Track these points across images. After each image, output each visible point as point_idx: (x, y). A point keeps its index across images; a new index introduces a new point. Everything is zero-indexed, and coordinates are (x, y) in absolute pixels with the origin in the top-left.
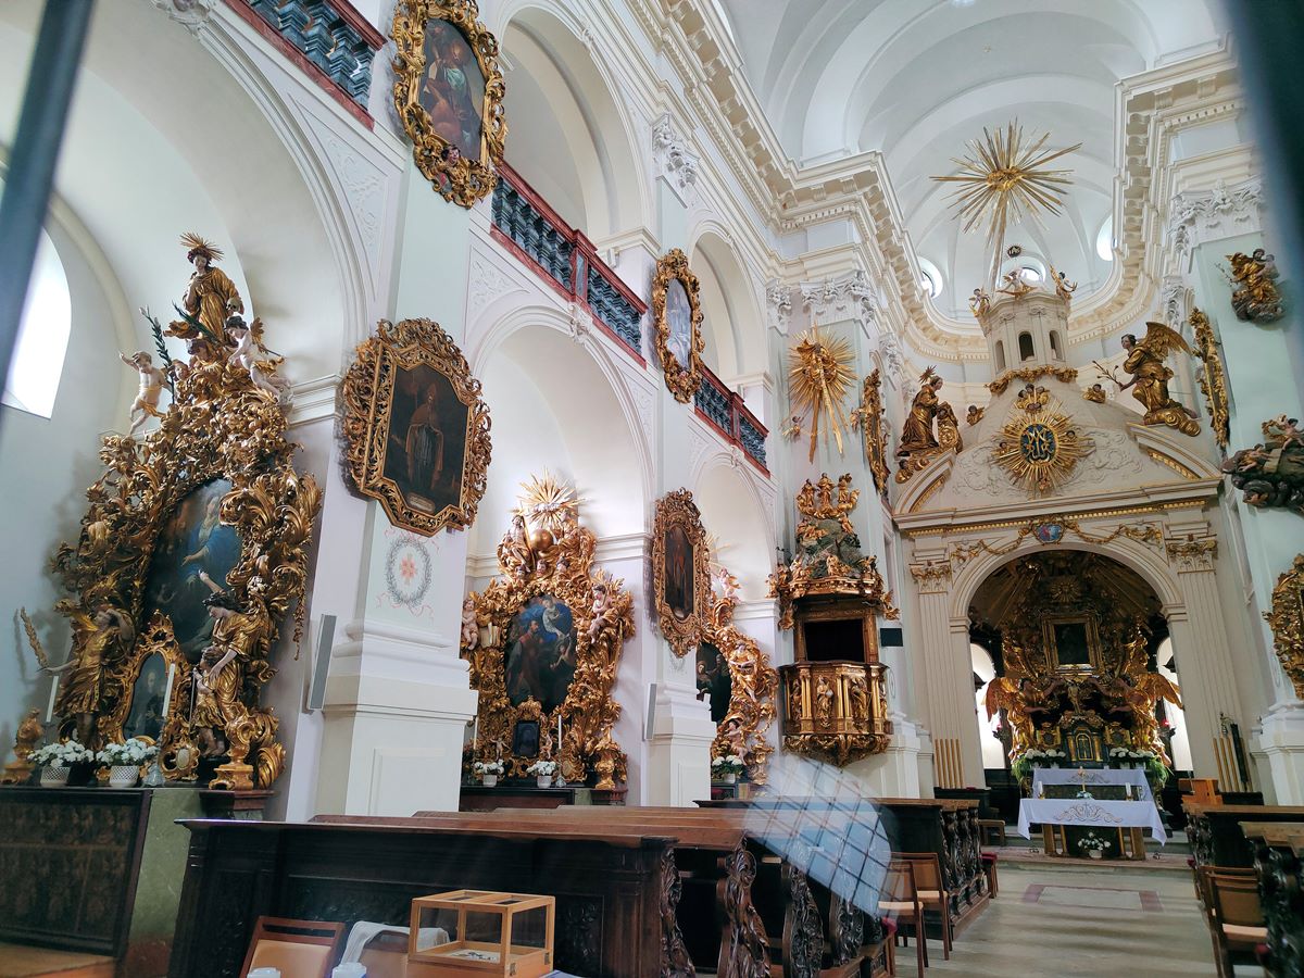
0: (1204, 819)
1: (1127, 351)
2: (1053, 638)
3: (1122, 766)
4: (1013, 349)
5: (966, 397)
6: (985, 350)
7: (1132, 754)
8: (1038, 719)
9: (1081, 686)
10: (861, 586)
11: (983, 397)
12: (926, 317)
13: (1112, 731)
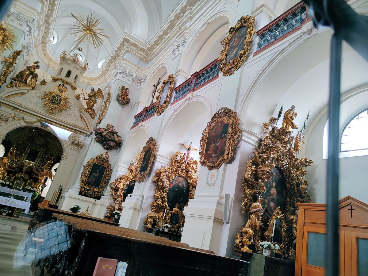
1: (91, 91)
2: (28, 152)
3: (27, 191)
4: (65, 73)
5: (44, 76)
6: (57, 68)
7: (32, 189)
9: (28, 167)
11: (49, 79)
12: (46, 47)
13: (29, 182)
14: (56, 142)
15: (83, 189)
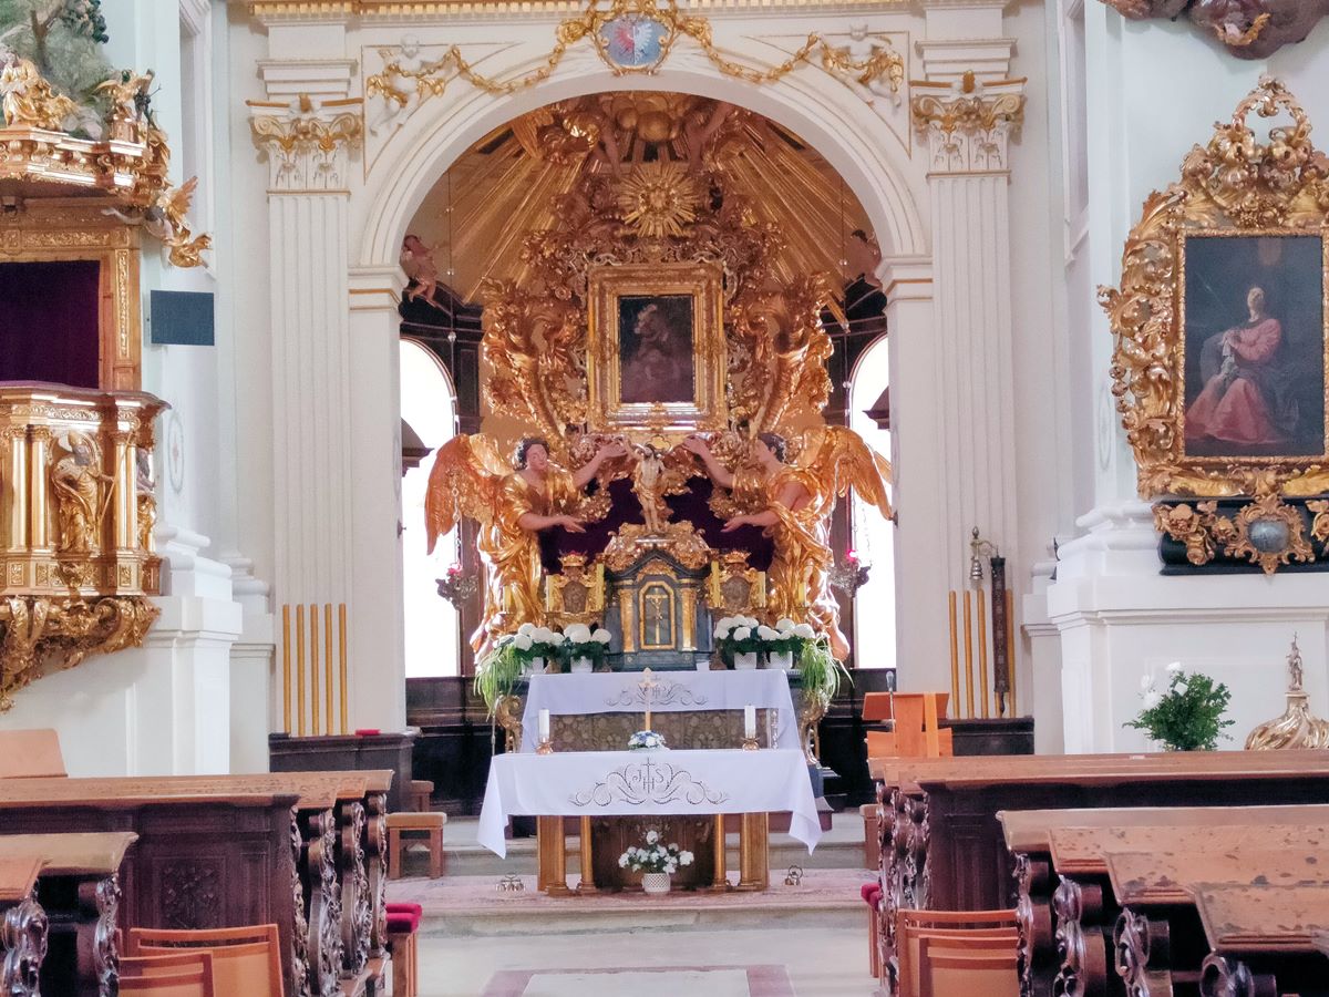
0: (919, 798)
2: (613, 332)
3: (738, 659)
7: (767, 633)
8: (552, 545)
9: (670, 461)
10: (102, 160)
13: (726, 576)
14: (788, 165)
15: (1183, 512)
